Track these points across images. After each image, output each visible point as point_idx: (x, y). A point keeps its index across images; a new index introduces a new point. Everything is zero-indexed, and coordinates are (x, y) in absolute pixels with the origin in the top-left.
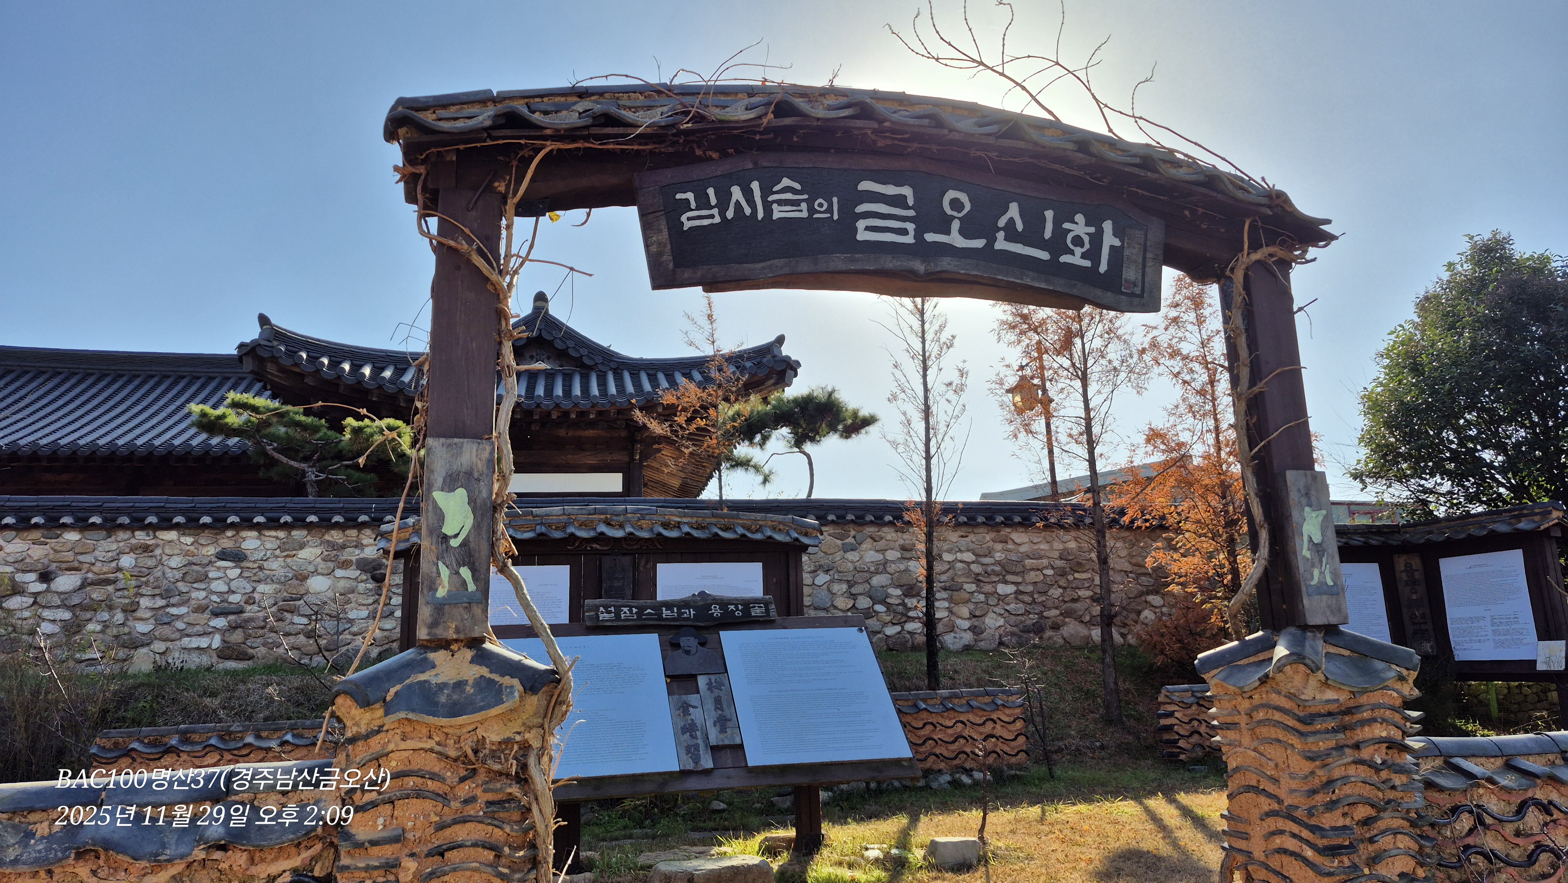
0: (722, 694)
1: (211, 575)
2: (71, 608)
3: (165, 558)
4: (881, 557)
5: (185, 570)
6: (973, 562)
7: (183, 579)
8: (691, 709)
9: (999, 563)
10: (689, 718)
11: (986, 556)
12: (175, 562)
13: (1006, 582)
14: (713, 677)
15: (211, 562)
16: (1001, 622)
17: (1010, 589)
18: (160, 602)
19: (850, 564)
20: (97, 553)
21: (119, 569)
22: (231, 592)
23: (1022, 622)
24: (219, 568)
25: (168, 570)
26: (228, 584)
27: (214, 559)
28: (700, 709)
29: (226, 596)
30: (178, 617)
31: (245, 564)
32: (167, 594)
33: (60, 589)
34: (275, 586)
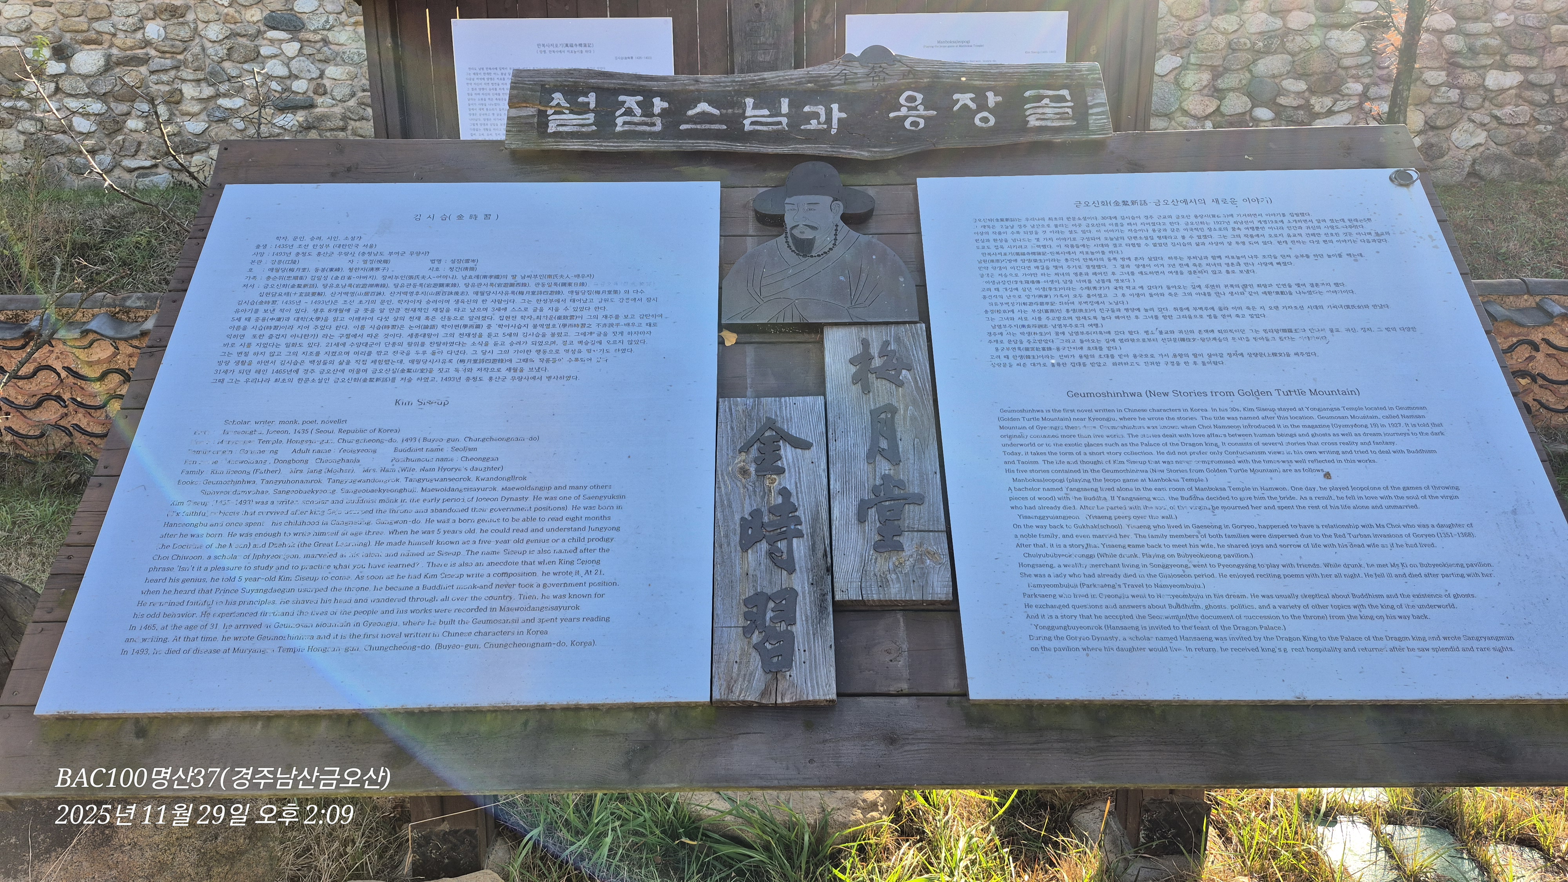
0: (898, 398)
1: (264, 51)
2: (103, 97)
3: (201, 26)
4: (1279, 23)
5: (228, 43)
6: (1450, 31)
7: (229, 56)
8: (787, 453)
9: (1498, 32)
10: (777, 483)
11: (1476, 19)
12: (214, 31)
13: (1504, 67)
14: (876, 336)
15: (259, 32)
16: (1481, 137)
17: (1512, 79)
18: (208, 91)
19: (1220, 37)
20: (115, 18)
21: (147, 43)
22: (293, 76)
23: (1519, 137)
24: (272, 41)
25: (208, 45)
26: (288, 65)
27: (263, 28)
28: (817, 453)
29: (288, 82)
30: (234, 112)
31: (303, 35)
32: (213, 78)
33: (84, 70)
34: (349, 68)
